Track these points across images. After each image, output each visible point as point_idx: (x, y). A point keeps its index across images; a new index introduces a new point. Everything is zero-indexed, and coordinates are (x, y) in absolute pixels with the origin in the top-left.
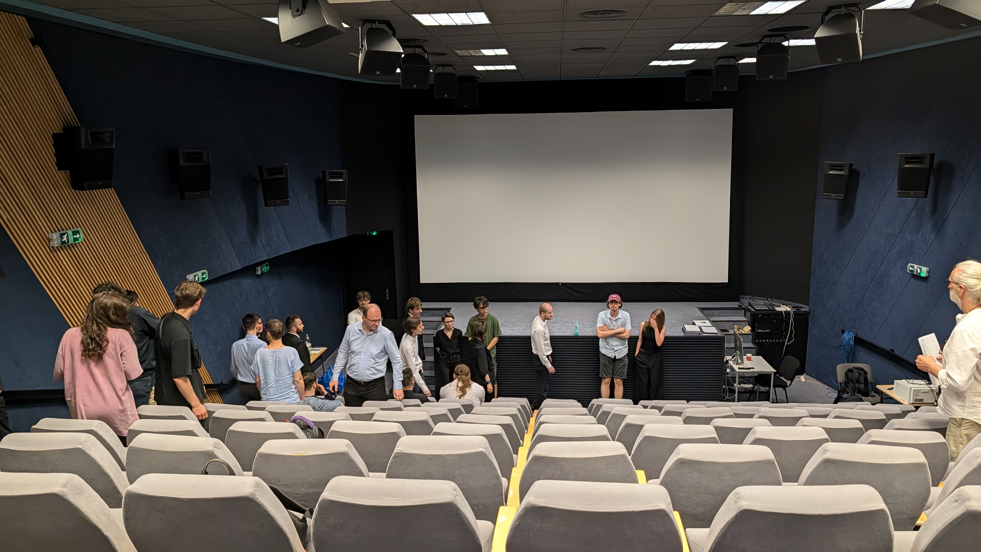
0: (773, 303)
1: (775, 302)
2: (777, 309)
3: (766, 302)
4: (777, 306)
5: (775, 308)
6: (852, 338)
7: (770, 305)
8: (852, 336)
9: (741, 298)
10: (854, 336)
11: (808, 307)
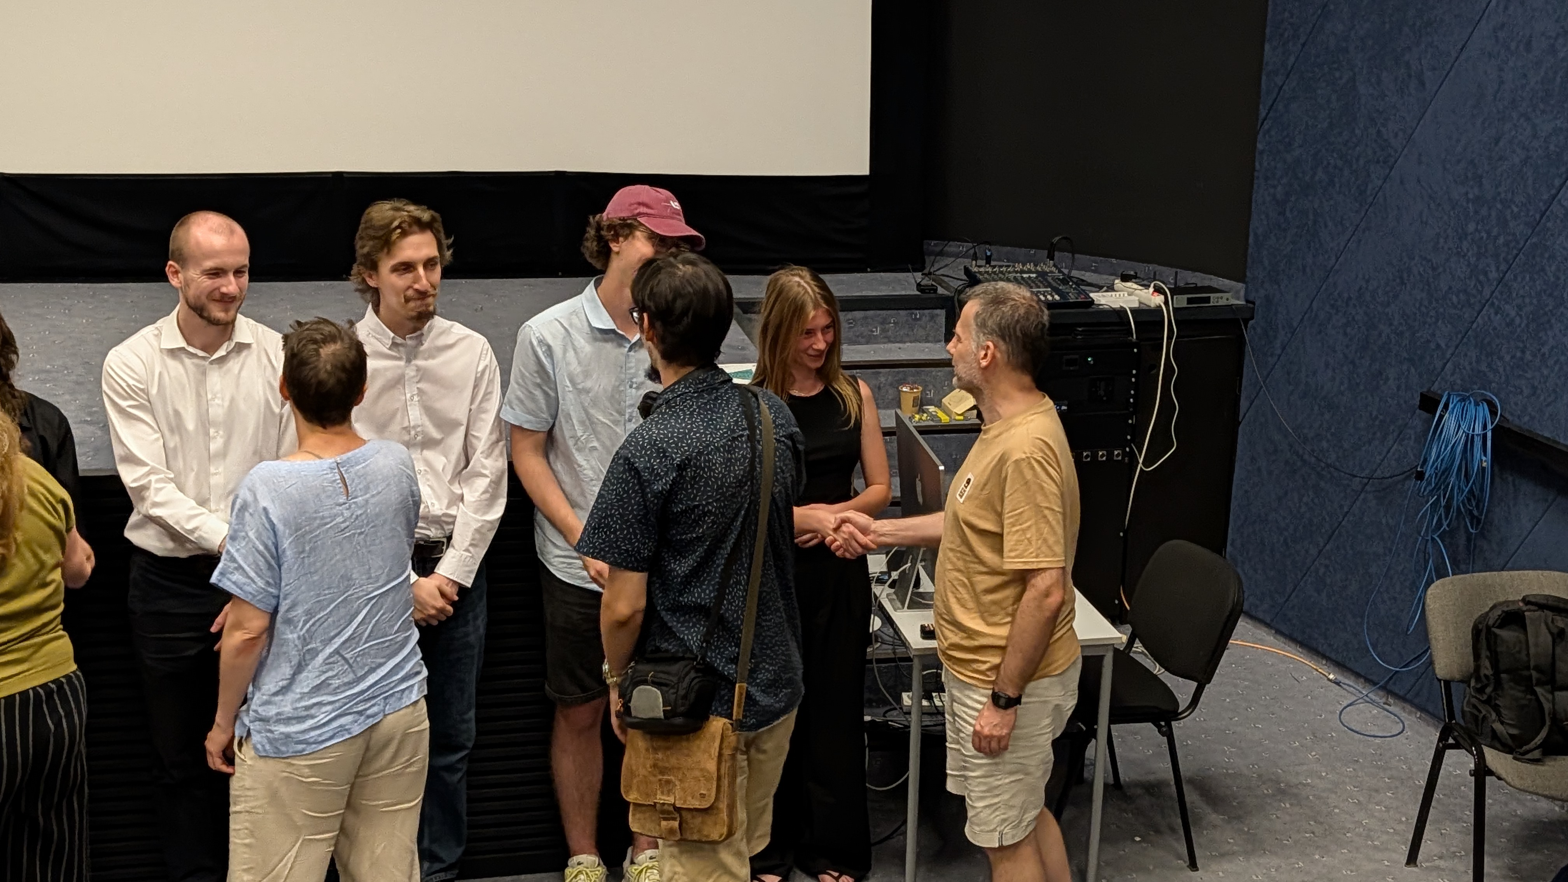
0: (1075, 273)
1: (1087, 269)
2: (1103, 299)
3: (1048, 267)
4: (1099, 288)
5: (1092, 295)
6: (1485, 437)
7: (1064, 281)
8: (1485, 427)
9: (931, 253)
10: (1490, 427)
11: (1240, 285)
